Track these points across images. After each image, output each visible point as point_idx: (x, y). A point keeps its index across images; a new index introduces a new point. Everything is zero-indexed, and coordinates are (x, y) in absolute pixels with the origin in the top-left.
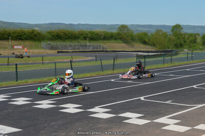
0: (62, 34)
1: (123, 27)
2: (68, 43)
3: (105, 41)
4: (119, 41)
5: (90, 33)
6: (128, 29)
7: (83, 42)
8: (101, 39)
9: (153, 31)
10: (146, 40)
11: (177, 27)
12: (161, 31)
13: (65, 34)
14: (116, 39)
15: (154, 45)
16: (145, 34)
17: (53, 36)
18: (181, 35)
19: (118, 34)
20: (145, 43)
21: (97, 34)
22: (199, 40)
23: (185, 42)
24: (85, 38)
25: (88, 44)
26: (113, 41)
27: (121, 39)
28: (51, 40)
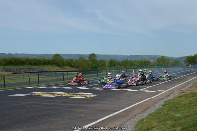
0: (13, 60)
1: (57, 55)
2: (18, 67)
3: (45, 65)
4: (54, 65)
5: (33, 59)
6: (60, 57)
7: (29, 66)
8: (41, 64)
9: (77, 58)
10: (73, 64)
11: (93, 55)
12: (82, 58)
13: (16, 60)
14: (52, 64)
15: (78, 68)
16: (72, 60)
17: (6, 62)
18: (96, 60)
19: (53, 61)
20: (72, 66)
21: (39, 61)
22: (107, 64)
23: (98, 65)
24: (30, 64)
25: (33, 67)
26: (49, 65)
27: (55, 64)
28: (5, 65)
